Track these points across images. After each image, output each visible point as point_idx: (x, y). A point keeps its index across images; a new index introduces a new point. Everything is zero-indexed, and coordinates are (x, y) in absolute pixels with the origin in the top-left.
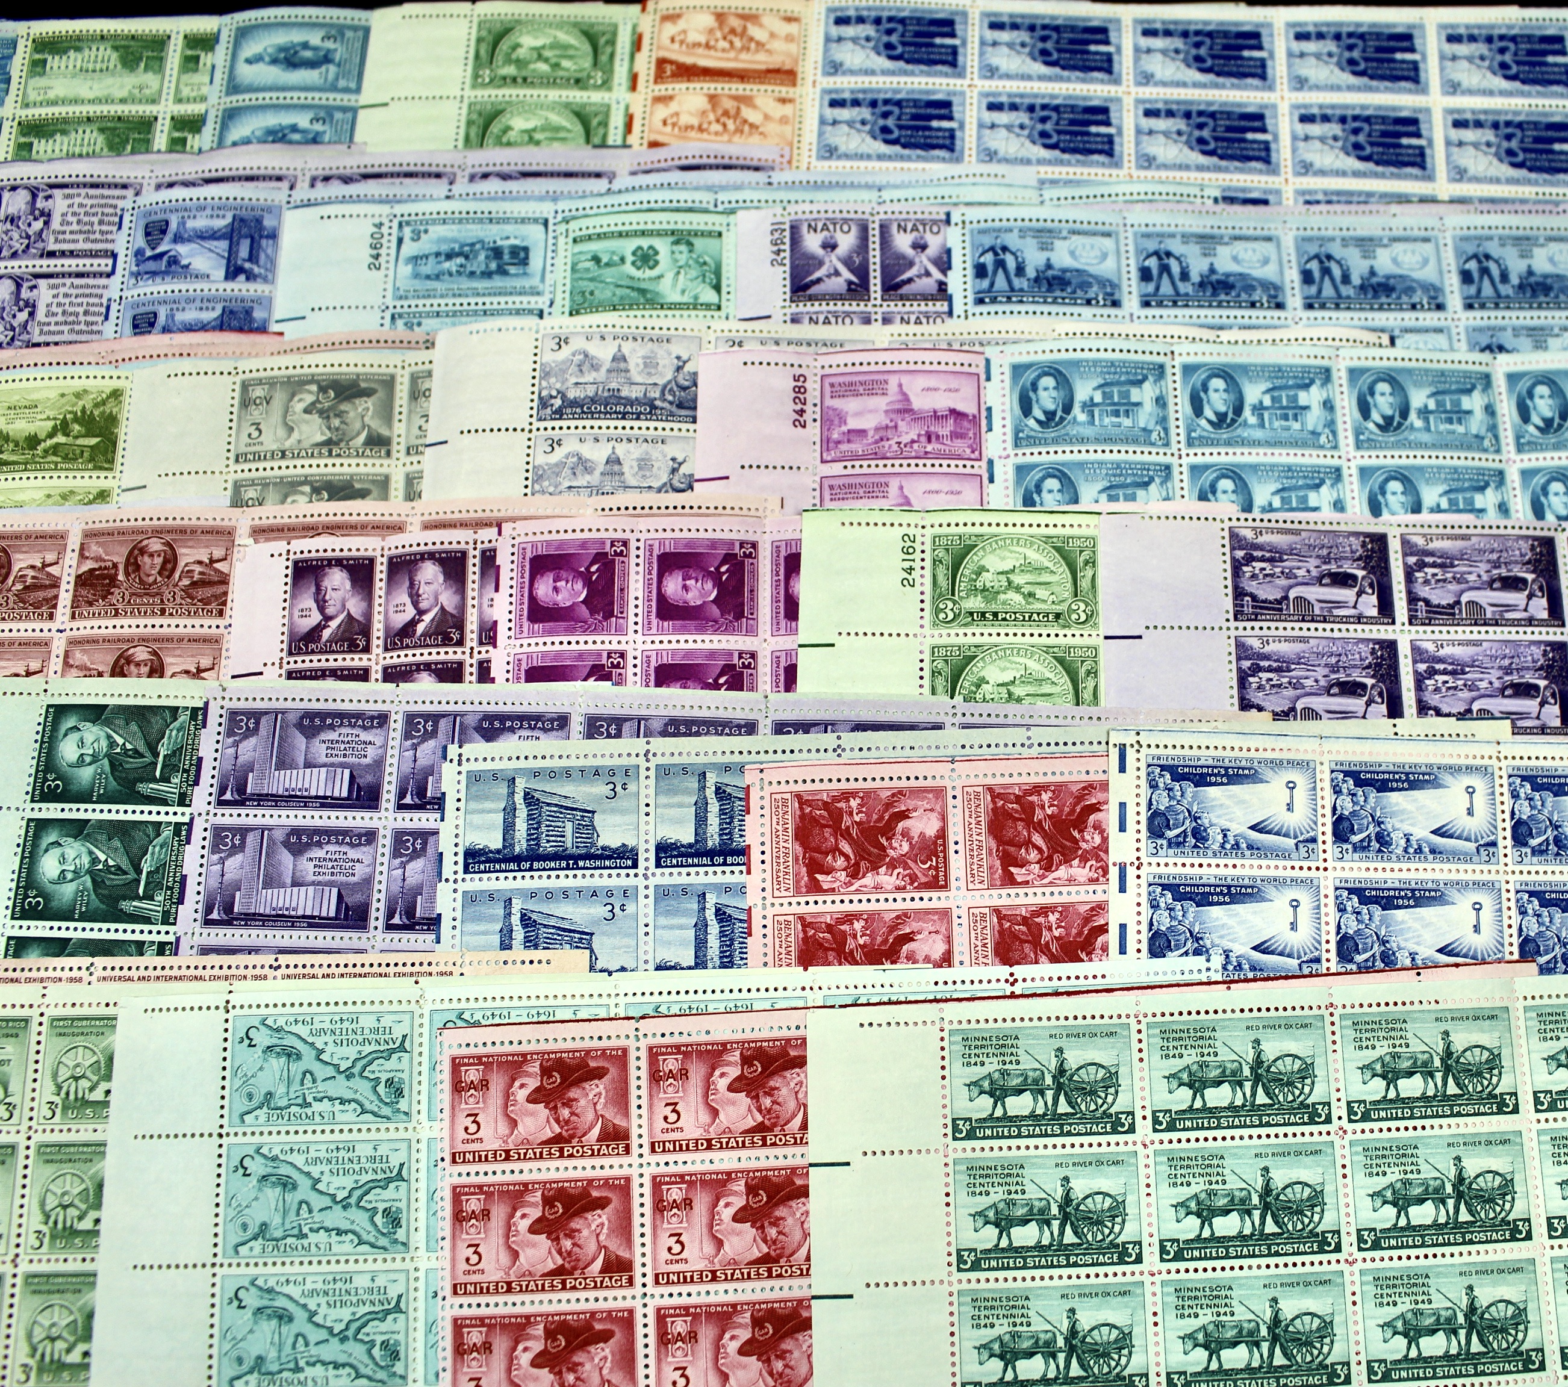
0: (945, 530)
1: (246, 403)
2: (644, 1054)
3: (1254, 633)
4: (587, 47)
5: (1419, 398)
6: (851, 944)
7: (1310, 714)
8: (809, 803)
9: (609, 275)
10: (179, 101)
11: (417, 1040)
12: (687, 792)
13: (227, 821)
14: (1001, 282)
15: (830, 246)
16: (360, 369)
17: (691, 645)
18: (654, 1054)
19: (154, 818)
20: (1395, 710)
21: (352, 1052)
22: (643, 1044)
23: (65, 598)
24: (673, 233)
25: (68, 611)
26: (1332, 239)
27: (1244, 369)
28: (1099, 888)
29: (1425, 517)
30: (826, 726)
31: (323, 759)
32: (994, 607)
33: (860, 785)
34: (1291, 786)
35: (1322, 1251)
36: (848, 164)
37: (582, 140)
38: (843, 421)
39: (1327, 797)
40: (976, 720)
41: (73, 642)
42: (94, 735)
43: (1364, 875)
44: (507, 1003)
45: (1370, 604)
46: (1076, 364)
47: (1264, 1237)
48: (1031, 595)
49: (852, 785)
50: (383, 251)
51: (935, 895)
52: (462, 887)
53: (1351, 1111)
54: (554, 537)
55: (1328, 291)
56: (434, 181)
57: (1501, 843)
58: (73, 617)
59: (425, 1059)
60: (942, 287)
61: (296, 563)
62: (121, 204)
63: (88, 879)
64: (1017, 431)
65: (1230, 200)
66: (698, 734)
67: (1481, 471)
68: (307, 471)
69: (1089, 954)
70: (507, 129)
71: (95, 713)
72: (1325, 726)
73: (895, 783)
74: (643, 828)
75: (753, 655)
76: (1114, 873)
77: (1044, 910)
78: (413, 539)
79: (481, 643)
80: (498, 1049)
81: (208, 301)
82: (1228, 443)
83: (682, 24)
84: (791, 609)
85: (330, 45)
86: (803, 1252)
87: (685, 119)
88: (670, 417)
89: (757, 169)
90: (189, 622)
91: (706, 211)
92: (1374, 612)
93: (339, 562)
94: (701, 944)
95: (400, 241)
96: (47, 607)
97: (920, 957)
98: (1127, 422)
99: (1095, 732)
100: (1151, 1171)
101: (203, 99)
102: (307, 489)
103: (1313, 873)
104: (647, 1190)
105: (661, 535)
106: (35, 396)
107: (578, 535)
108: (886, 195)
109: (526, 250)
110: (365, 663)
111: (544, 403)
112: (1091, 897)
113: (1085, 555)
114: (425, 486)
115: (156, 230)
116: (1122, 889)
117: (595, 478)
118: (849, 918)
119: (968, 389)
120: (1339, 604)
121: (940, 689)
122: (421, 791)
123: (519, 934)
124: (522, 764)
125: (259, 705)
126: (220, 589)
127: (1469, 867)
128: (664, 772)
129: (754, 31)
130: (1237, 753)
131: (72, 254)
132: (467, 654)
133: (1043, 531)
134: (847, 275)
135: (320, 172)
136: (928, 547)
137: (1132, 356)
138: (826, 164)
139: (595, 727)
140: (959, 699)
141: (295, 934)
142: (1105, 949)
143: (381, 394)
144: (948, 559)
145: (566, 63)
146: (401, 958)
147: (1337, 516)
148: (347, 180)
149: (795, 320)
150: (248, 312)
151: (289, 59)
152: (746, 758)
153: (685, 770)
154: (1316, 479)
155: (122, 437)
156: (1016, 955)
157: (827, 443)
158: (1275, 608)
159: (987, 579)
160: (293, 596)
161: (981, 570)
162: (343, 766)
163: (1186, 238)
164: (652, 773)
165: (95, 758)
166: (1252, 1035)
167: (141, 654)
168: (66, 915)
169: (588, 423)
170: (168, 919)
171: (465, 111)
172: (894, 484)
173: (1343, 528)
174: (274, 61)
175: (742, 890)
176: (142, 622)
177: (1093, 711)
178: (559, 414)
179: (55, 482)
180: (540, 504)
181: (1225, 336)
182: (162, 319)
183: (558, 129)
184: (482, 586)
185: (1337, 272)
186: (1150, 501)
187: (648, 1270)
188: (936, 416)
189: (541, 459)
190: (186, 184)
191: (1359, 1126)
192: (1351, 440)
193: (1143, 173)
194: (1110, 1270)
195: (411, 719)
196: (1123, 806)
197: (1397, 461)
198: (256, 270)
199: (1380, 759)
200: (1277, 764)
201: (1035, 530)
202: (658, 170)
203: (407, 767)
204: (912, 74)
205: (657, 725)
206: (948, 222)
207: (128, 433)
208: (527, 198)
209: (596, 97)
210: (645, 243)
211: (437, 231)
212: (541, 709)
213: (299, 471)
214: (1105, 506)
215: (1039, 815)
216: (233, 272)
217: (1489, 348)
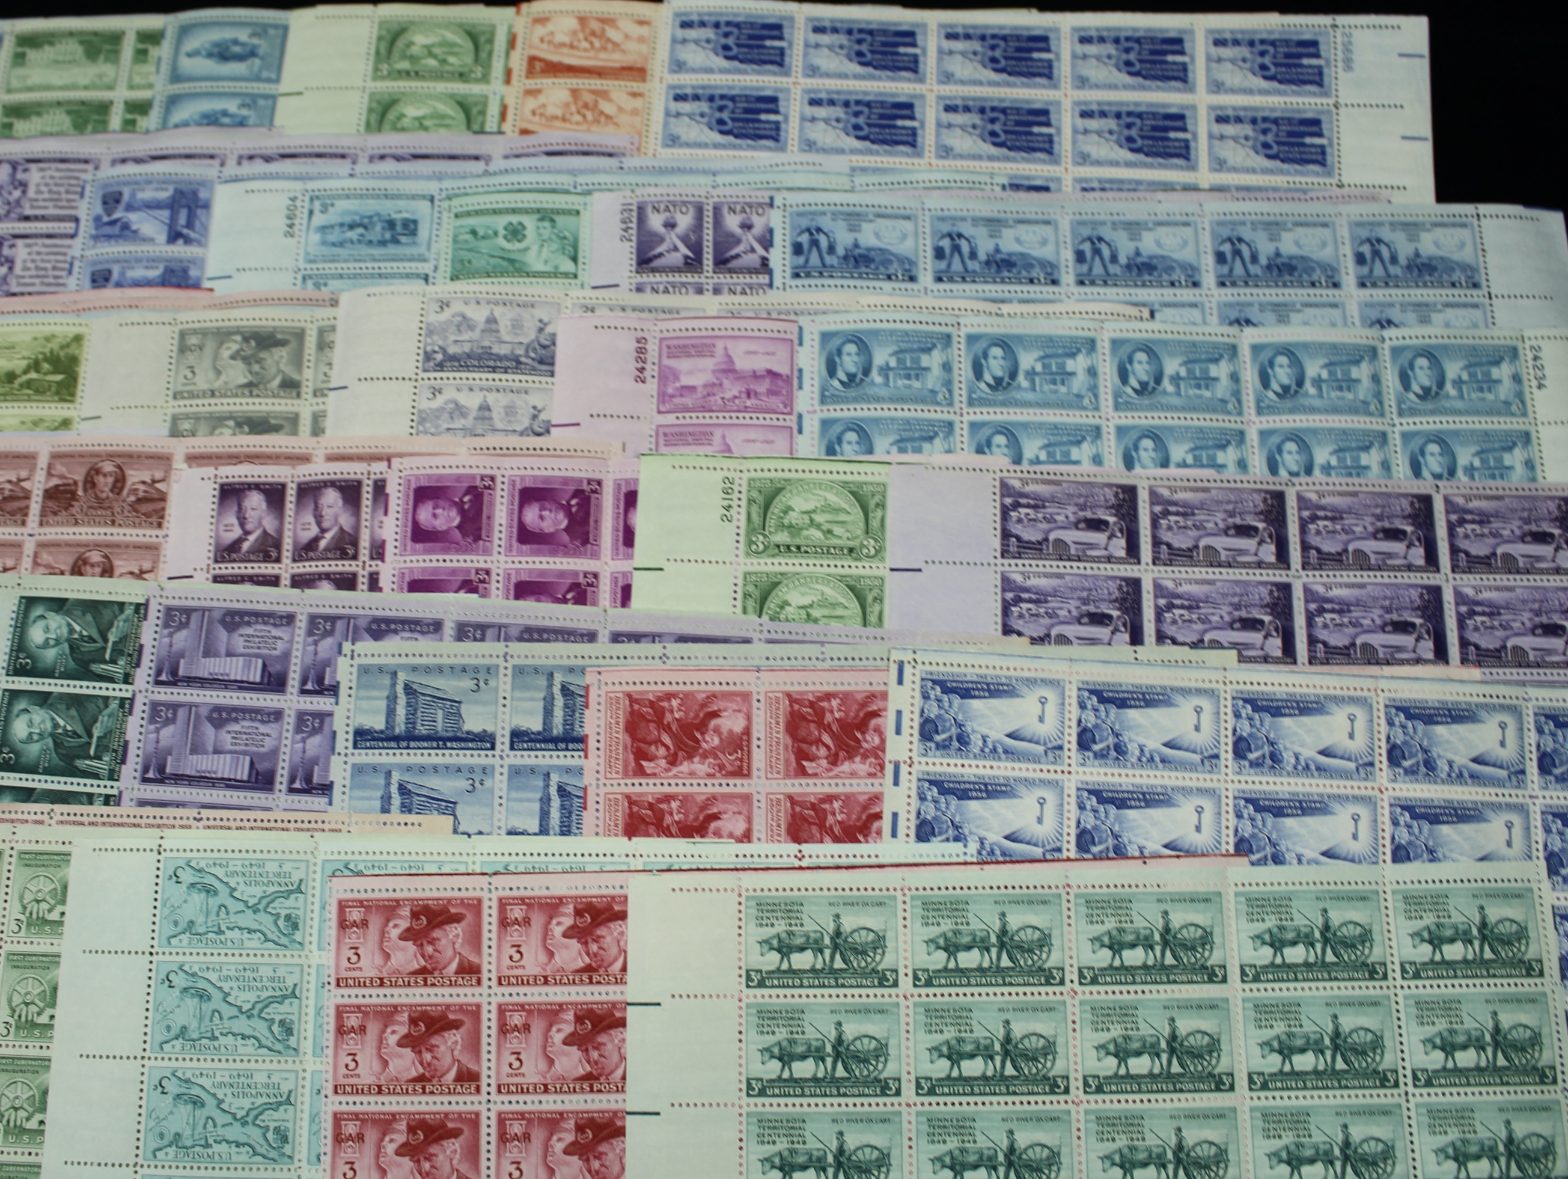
0: (760, 474)
1: (183, 349)
2: (495, 904)
3: (1018, 569)
4: (469, 45)
5: (1172, 366)
6: (668, 820)
7: (1063, 640)
8: (637, 701)
9: (484, 246)
10: (131, 87)
11: (311, 884)
12: (538, 688)
13: (162, 697)
14: (814, 259)
15: (670, 225)
16: (277, 323)
17: (545, 566)
18: (503, 904)
19: (104, 693)
20: (1136, 639)
21: (258, 891)
22: (495, 896)
23: (35, 507)
24: (539, 211)
25: (37, 519)
26: (1104, 223)
27: (1020, 339)
28: (876, 781)
29: (1172, 471)
30: (653, 637)
31: (242, 650)
32: (798, 541)
33: (681, 688)
34: (1043, 701)
35: (1053, 1092)
36: (688, 151)
37: (464, 127)
38: (677, 378)
39: (1074, 712)
40: (780, 636)
41: (42, 545)
42: (57, 623)
43: (1102, 779)
44: (385, 857)
45: (1119, 547)
46: (875, 333)
47: (1003, 1078)
48: (830, 532)
49: (674, 688)
50: (297, 221)
51: (738, 781)
52: (351, 760)
53: (1081, 975)
54: (435, 471)
55: (1098, 269)
56: (339, 161)
57: (1223, 755)
58: (41, 524)
59: (317, 900)
60: (765, 262)
61: (222, 486)
62: (83, 176)
63: (50, 741)
64: (823, 389)
65: (1016, 187)
66: (548, 640)
67: (1223, 432)
68: (232, 408)
69: (866, 836)
70: (402, 116)
71: (59, 605)
72: (1075, 650)
73: (711, 688)
74: (500, 716)
75: (596, 576)
76: (889, 769)
77: (830, 798)
78: (318, 469)
79: (372, 558)
80: (377, 895)
81: (152, 262)
82: (1004, 404)
83: (550, 27)
84: (628, 537)
85: (255, 41)
86: (619, 1073)
87: (552, 110)
88: (533, 371)
89: (610, 155)
90: (134, 531)
91: (567, 192)
92: (1122, 553)
93: (257, 487)
94: (544, 815)
95: (311, 212)
96: (20, 515)
97: (725, 833)
98: (917, 384)
99: (877, 649)
100: (911, 1020)
101: (150, 86)
102: (231, 423)
103: (1059, 776)
104: (494, 1016)
105: (523, 472)
106: (13, 339)
107: (455, 471)
108: (720, 180)
109: (415, 222)
110: (276, 571)
111: (428, 357)
112: (870, 789)
113: (877, 499)
114: (329, 423)
115: (111, 200)
116: (896, 783)
117: (468, 422)
118: (668, 798)
119: (783, 353)
120: (1092, 546)
121: (750, 609)
122: (320, 680)
123: (396, 800)
124: (403, 660)
125: (190, 603)
126: (158, 505)
127: (1194, 775)
128: (520, 671)
129: (612, 34)
130: (998, 672)
131: (44, 218)
132: (361, 567)
133: (842, 477)
134: (684, 250)
135: (246, 152)
136: (744, 489)
137: (924, 327)
138: (669, 151)
139: (465, 631)
140: (765, 618)
141: (215, 792)
142: (879, 833)
143: (293, 344)
144: (760, 499)
145: (452, 59)
146: (299, 816)
147: (1095, 469)
148: (268, 159)
149: (639, 289)
150: (185, 271)
151: (223, 53)
152: (587, 662)
153: (536, 670)
154: (1079, 436)
155: (82, 375)
156: (804, 835)
157: (663, 397)
158: (1035, 549)
159: (793, 517)
160: (220, 513)
161: (788, 509)
162: (257, 656)
163: (976, 221)
164: (509, 672)
165: (58, 642)
166: (999, 909)
167: (95, 557)
168: (32, 769)
169: (464, 375)
170: (113, 775)
171: (366, 100)
172: (718, 433)
173: (1099, 480)
174: (210, 55)
175: (580, 771)
176: (96, 530)
177: (878, 632)
178: (440, 367)
179: (29, 411)
180: (423, 443)
181: (1006, 309)
182: (115, 276)
183: (443, 117)
184: (374, 510)
185: (1106, 252)
186: (934, 454)
187: (493, 1081)
188: (755, 376)
189: (425, 404)
190: (138, 161)
191: (1087, 989)
192: (1110, 403)
193: (941, 162)
194: (873, 1100)
195: (313, 619)
196: (899, 713)
197: (1150, 422)
198: (192, 235)
199: (1122, 680)
200: (1031, 682)
201: (835, 477)
202: (527, 155)
203: (309, 660)
204: (745, 72)
205: (514, 632)
206: (771, 205)
207: (87, 372)
208: (417, 177)
209: (475, 89)
210: (514, 219)
211: (342, 205)
212: (420, 615)
213: (226, 408)
214: (896, 457)
215: (828, 718)
216: (174, 236)
217: (1238, 322)
